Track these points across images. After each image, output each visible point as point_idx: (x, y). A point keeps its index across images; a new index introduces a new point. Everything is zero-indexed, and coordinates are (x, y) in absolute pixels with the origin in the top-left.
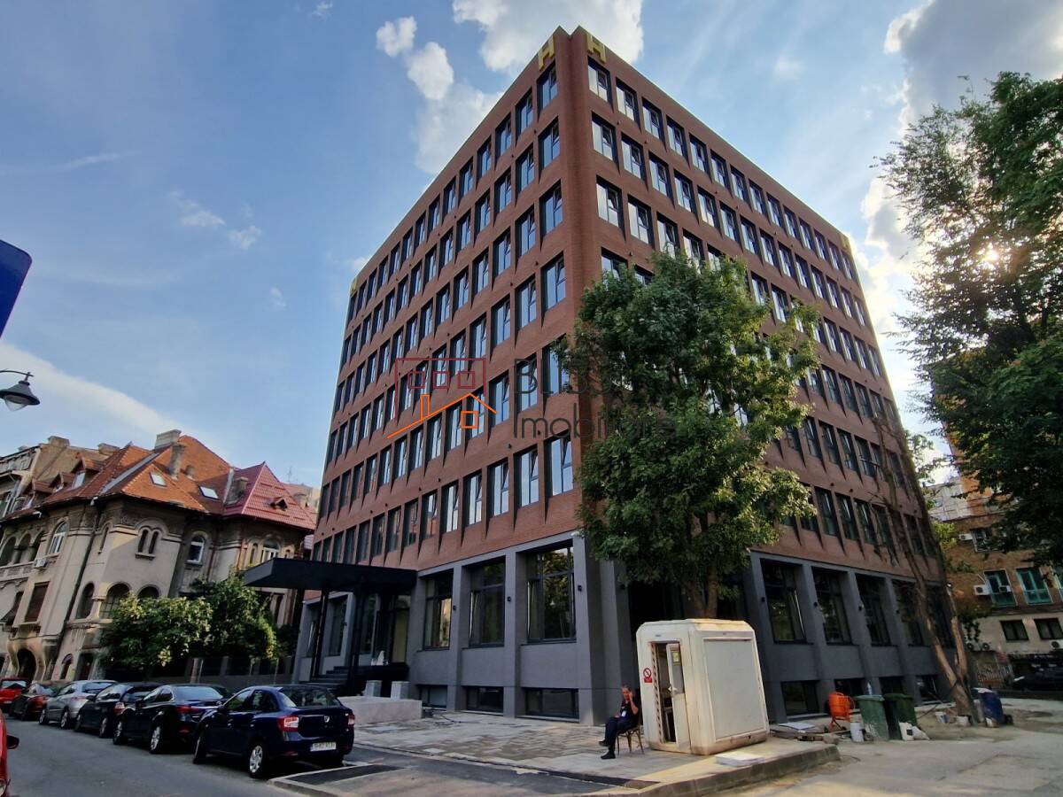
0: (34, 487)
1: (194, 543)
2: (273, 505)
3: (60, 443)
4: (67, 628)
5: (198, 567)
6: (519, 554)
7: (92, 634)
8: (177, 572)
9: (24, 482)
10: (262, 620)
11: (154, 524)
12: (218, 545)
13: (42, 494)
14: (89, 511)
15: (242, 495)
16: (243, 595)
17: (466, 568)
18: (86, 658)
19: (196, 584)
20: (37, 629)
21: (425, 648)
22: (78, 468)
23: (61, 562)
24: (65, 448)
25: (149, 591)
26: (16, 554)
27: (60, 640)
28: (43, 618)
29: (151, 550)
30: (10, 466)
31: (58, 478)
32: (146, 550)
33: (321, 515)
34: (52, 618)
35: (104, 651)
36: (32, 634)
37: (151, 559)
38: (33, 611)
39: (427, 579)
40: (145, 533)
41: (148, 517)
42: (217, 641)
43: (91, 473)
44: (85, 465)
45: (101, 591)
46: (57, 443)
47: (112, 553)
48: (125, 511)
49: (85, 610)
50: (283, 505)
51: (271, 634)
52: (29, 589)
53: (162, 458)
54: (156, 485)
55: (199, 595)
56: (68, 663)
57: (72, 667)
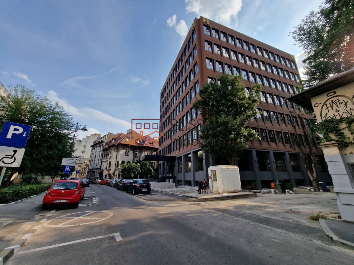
0: (107, 143)
1: (136, 152)
2: (150, 144)
3: (110, 134)
4: (115, 170)
5: (137, 157)
6: (193, 152)
7: (119, 171)
8: (133, 158)
9: (105, 142)
10: (150, 167)
11: (127, 149)
12: (141, 153)
13: (108, 144)
14: (116, 147)
15: (144, 142)
16: (146, 162)
17: (184, 155)
18: (119, 175)
19: (137, 161)
20: (110, 170)
21: (179, 173)
22: (113, 139)
23: (113, 157)
24: (111, 135)
25: (129, 162)
26: (106, 156)
27: (114, 172)
28: (111, 168)
29: (128, 154)
30: (102, 139)
31: (110, 141)
32: (127, 154)
33: (159, 145)
34: (113, 168)
35: (122, 174)
36: (110, 171)
37: (128, 156)
38: (110, 167)
39: (178, 158)
40: (126, 151)
41: (126, 147)
42: (142, 172)
43: (115, 139)
44: (114, 138)
45: (120, 163)
46: (109, 134)
47: (121, 155)
48: (122, 147)
49: (118, 166)
50: (152, 143)
51: (153, 170)
52: (108, 162)
53: (128, 135)
54: (127, 141)
55: (138, 163)
56: (116, 176)
57: (117, 177)
